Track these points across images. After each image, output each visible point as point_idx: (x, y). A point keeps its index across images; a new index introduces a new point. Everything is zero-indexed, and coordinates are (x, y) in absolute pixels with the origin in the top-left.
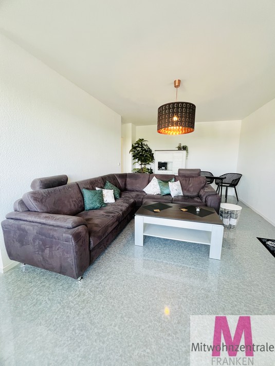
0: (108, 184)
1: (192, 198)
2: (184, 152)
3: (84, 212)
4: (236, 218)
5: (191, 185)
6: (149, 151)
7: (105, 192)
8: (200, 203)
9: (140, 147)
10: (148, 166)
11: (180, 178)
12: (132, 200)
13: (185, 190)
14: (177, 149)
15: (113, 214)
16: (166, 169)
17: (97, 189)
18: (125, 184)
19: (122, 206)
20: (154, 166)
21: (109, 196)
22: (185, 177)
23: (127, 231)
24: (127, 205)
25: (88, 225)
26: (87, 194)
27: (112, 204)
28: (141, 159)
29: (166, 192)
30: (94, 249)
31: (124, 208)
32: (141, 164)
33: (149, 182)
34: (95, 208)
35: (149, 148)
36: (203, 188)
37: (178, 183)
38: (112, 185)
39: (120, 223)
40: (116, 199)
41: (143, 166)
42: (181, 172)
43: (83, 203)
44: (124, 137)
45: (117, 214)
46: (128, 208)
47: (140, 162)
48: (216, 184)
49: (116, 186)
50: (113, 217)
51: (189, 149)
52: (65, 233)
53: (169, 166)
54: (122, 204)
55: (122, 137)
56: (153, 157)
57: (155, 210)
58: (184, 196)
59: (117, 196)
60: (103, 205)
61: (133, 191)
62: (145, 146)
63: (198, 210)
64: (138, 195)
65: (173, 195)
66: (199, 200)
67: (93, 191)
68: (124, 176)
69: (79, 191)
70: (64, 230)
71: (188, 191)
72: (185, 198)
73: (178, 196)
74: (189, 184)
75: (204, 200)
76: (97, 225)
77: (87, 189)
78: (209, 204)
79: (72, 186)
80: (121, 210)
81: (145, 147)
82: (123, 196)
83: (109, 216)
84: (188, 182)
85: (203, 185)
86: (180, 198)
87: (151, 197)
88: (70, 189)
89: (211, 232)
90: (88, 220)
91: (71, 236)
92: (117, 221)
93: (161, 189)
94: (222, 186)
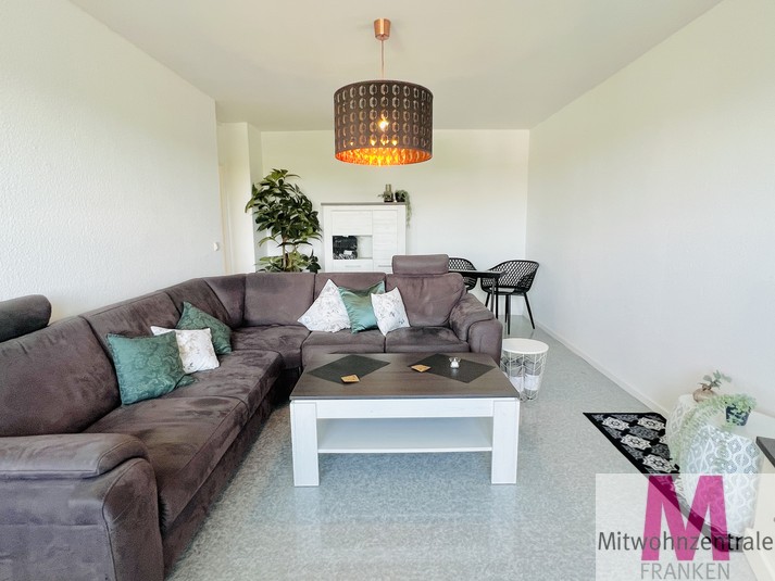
0: (191, 311)
1: (434, 331)
2: (402, 208)
3: (119, 411)
4: (537, 373)
5: (427, 299)
6: (304, 204)
7: (184, 337)
8: (453, 343)
9: (276, 195)
10: (304, 250)
11: (399, 281)
12: (271, 356)
13: (414, 312)
14: (382, 200)
15: (221, 407)
16: (355, 255)
17: (157, 331)
18: (243, 308)
19: (244, 376)
20: (321, 248)
21: (197, 348)
22: (410, 275)
23: (265, 447)
24: (260, 372)
26: (125, 353)
27: (209, 374)
28: (283, 229)
29: (365, 322)
30: (174, 525)
31: (252, 384)
32: (284, 244)
33: (314, 296)
34: (158, 391)
35: (304, 198)
36: (457, 303)
37: (395, 293)
38: (204, 314)
39: (243, 429)
40: (220, 355)
41: (289, 249)
42: (400, 264)
43: (112, 384)
44: (226, 166)
45: (234, 403)
46: (262, 382)
47: (279, 238)
48: (484, 288)
49: (216, 317)
50: (223, 414)
51: (413, 199)
53: (362, 246)
54: (242, 371)
55: (220, 164)
56: (317, 222)
57: (345, 379)
58: (413, 329)
59: (224, 345)
60: (183, 380)
61: (269, 326)
62: (293, 190)
63: (455, 364)
64: (286, 338)
65: (385, 326)
66: (452, 337)
67: (143, 340)
68: (237, 284)
69: (95, 345)
70: (71, 486)
71: (423, 314)
72: (418, 332)
73: (398, 330)
74: (422, 296)
75: (463, 337)
77: (123, 334)
78: (475, 345)
79: (68, 331)
80: (245, 391)
81: (292, 194)
82: (240, 345)
83: (209, 413)
84: (419, 290)
85: (455, 296)
86: (404, 335)
87: (325, 340)
89: (492, 418)
91: (98, 504)
92: (235, 424)
93: (350, 315)
94: (497, 293)
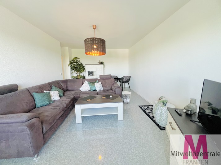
0: (54, 87)
1: (108, 90)
2: (102, 65)
3: (35, 109)
4: (129, 98)
5: (107, 84)
6: (81, 65)
7: (52, 93)
8: (112, 92)
9: (75, 63)
10: (82, 74)
11: (101, 80)
12: (72, 96)
13: (104, 86)
14: (98, 64)
15: (59, 107)
17: (45, 91)
18: (67, 87)
19: (65, 101)
20: (85, 74)
21: (55, 95)
22: (103, 79)
23: (70, 116)
24: (69, 100)
25: (40, 117)
27: (58, 101)
28: (77, 70)
29: (93, 89)
30: (46, 132)
31: (67, 102)
32: (77, 73)
33: (83, 84)
34: (45, 105)
35: (81, 63)
37: (100, 83)
38: (57, 88)
39: (65, 112)
40: (60, 97)
42: (101, 77)
43: (34, 103)
45: (62, 106)
46: (70, 102)
48: (120, 82)
49: (60, 89)
50: (59, 109)
51: (105, 64)
52: (20, 126)
53: (94, 74)
55: (62, 56)
56: (84, 68)
57: (87, 100)
58: (104, 90)
59: (62, 95)
60: (51, 102)
61: (73, 90)
62: (79, 62)
63: (111, 96)
64: (76, 93)
65: (98, 90)
67: (42, 94)
68: (66, 82)
70: (20, 124)
71: (106, 87)
73: (101, 90)
75: (114, 91)
76: (47, 116)
77: (37, 92)
78: (116, 93)
80: (65, 104)
82: (66, 94)
83: (56, 109)
84: (105, 82)
85: (113, 83)
87: (85, 93)
88: (21, 94)
89: (118, 107)
90: (39, 114)
91: (26, 127)
92: (62, 111)
93: (90, 88)
94: (122, 83)
